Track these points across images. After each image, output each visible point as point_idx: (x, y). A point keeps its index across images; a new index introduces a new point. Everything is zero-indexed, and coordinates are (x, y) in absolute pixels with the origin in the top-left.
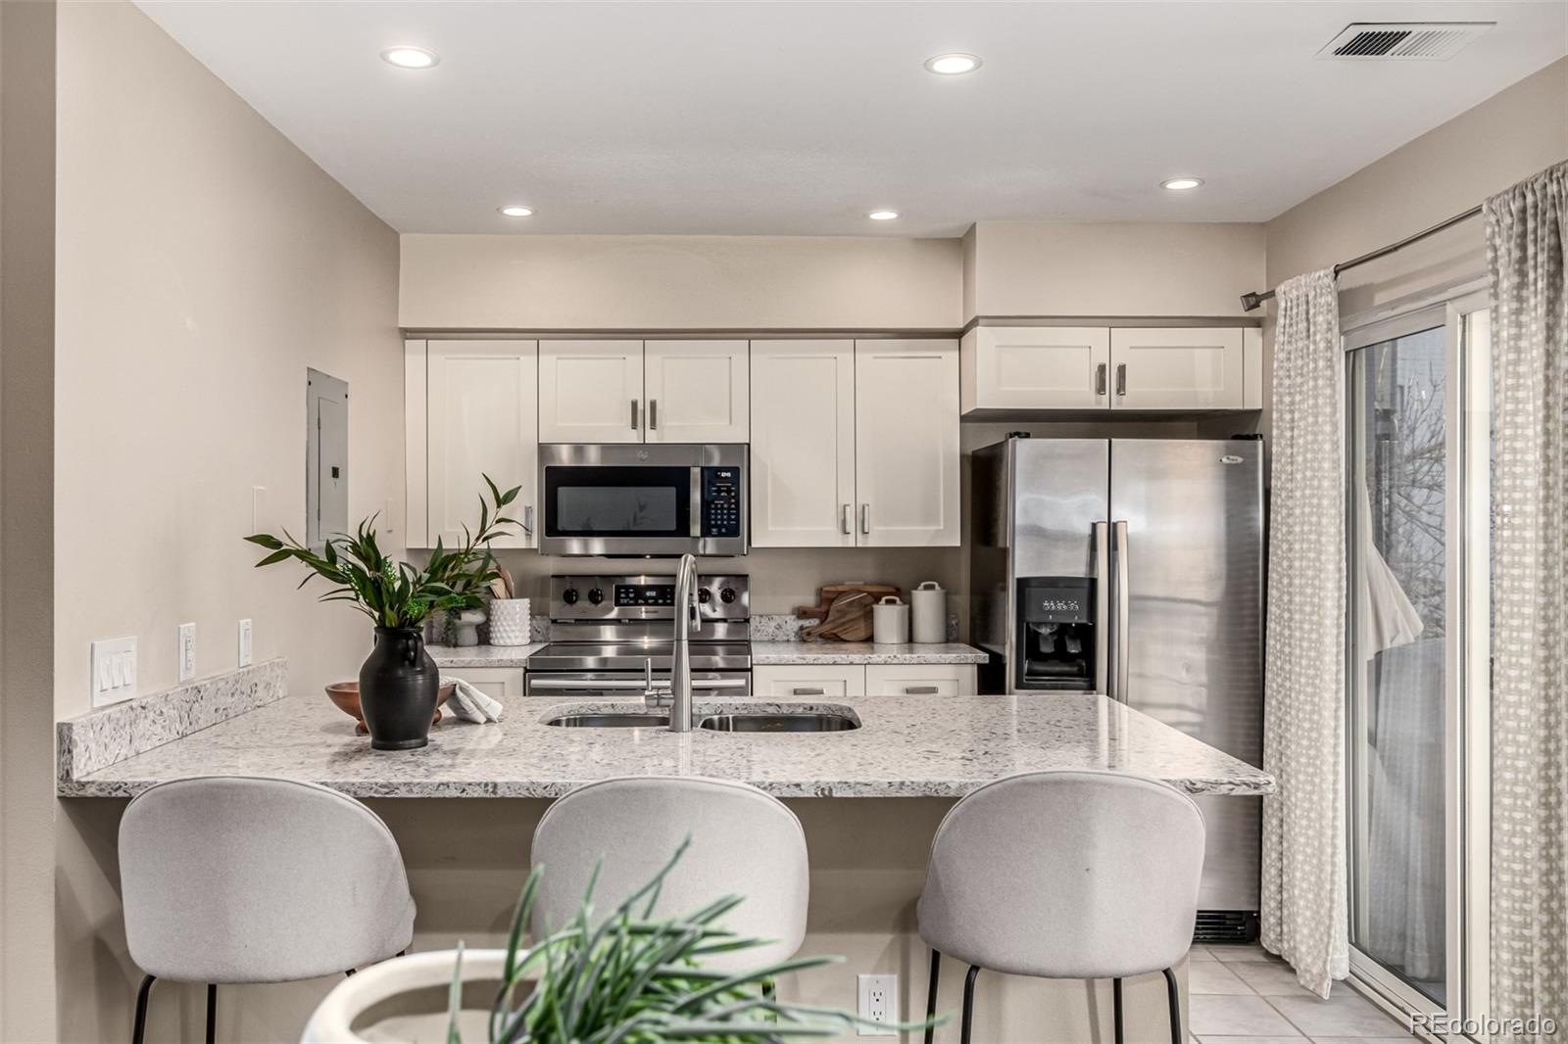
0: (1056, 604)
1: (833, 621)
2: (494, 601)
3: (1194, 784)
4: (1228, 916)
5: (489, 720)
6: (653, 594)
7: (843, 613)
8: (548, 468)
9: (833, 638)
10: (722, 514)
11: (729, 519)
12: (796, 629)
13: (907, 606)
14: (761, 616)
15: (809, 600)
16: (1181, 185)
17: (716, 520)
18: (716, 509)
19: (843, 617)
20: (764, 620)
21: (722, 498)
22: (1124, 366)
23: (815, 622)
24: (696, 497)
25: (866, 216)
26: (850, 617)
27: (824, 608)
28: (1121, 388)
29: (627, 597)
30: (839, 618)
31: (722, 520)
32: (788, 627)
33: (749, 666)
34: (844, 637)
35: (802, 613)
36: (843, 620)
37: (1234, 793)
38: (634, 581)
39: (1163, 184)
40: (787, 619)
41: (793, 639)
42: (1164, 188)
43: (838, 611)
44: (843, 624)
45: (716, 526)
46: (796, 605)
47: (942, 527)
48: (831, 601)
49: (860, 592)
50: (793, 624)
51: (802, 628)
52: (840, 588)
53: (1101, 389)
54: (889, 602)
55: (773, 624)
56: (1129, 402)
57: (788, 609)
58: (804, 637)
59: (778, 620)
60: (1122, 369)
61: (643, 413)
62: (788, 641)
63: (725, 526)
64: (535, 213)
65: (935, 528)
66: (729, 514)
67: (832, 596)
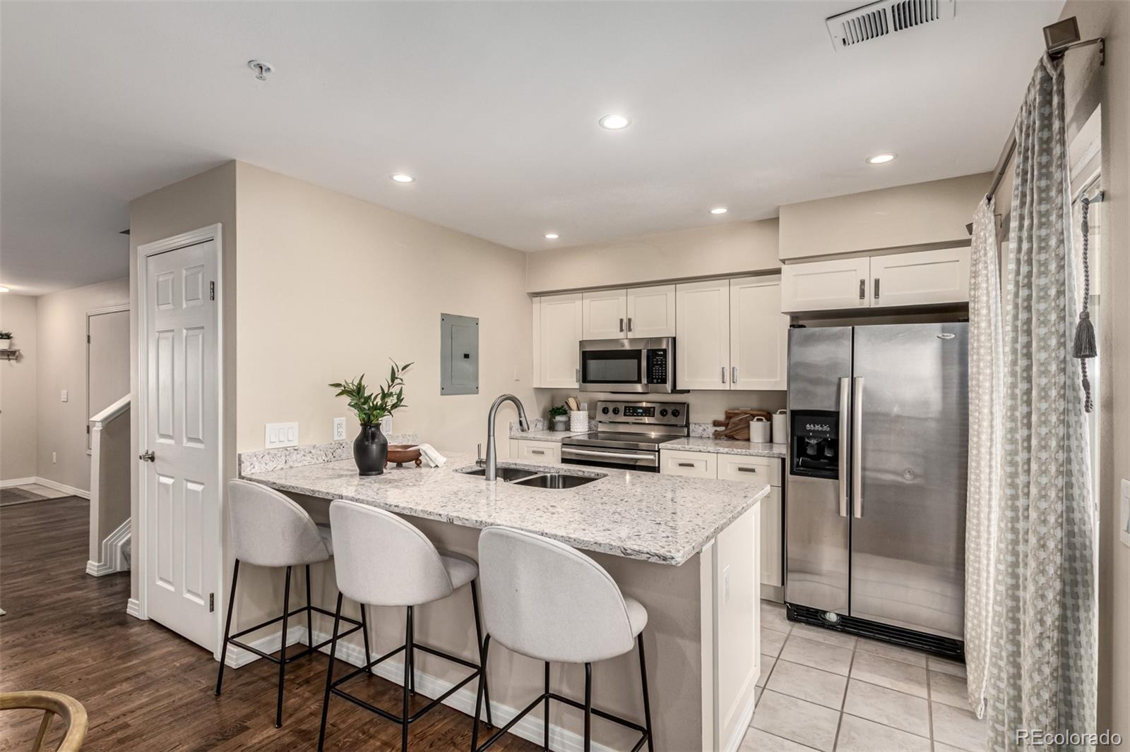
0: (814, 426)
1: (731, 428)
2: (572, 412)
3: (626, 550)
4: (947, 640)
5: (437, 466)
6: (641, 411)
7: (736, 424)
8: (583, 352)
9: (731, 437)
10: (658, 373)
11: (662, 375)
12: (713, 431)
13: (769, 423)
14: (695, 424)
15: (721, 417)
16: (882, 159)
17: (656, 375)
18: (656, 370)
19: (737, 426)
20: (697, 426)
21: (658, 365)
22: (879, 280)
23: (723, 428)
24: (644, 363)
25: (709, 212)
26: (740, 427)
27: (727, 422)
28: (877, 294)
29: (629, 412)
30: (735, 427)
31: (659, 375)
32: (709, 430)
33: (657, 449)
34: (737, 437)
35: (716, 424)
36: (737, 428)
37: (650, 560)
38: (640, 405)
39: (868, 160)
40: (708, 426)
41: (711, 436)
42: (869, 163)
43: (733, 423)
44: (737, 430)
45: (655, 378)
46: (714, 419)
47: (778, 379)
48: (730, 418)
49: (746, 414)
50: (711, 430)
51: (716, 431)
52: (736, 411)
53: (862, 295)
54: (758, 420)
55: (701, 428)
56: (884, 302)
57: (710, 421)
58: (717, 436)
59: (704, 426)
60: (877, 282)
61: (626, 325)
62: (709, 438)
63: (660, 379)
64: (560, 236)
65: (775, 380)
66: (662, 373)
67: (731, 415)
